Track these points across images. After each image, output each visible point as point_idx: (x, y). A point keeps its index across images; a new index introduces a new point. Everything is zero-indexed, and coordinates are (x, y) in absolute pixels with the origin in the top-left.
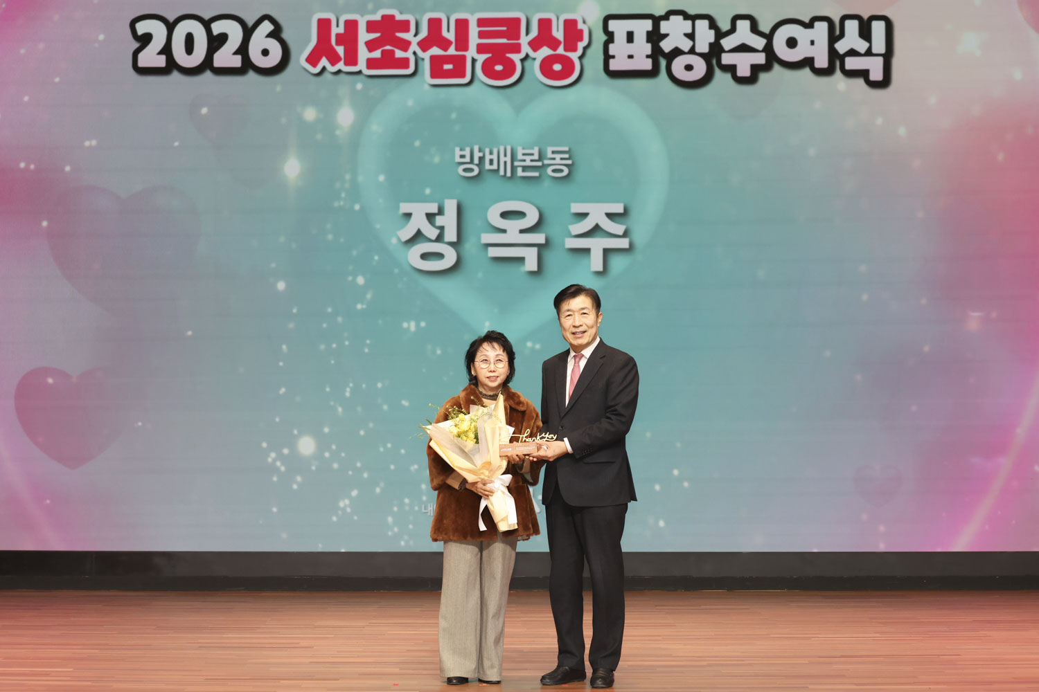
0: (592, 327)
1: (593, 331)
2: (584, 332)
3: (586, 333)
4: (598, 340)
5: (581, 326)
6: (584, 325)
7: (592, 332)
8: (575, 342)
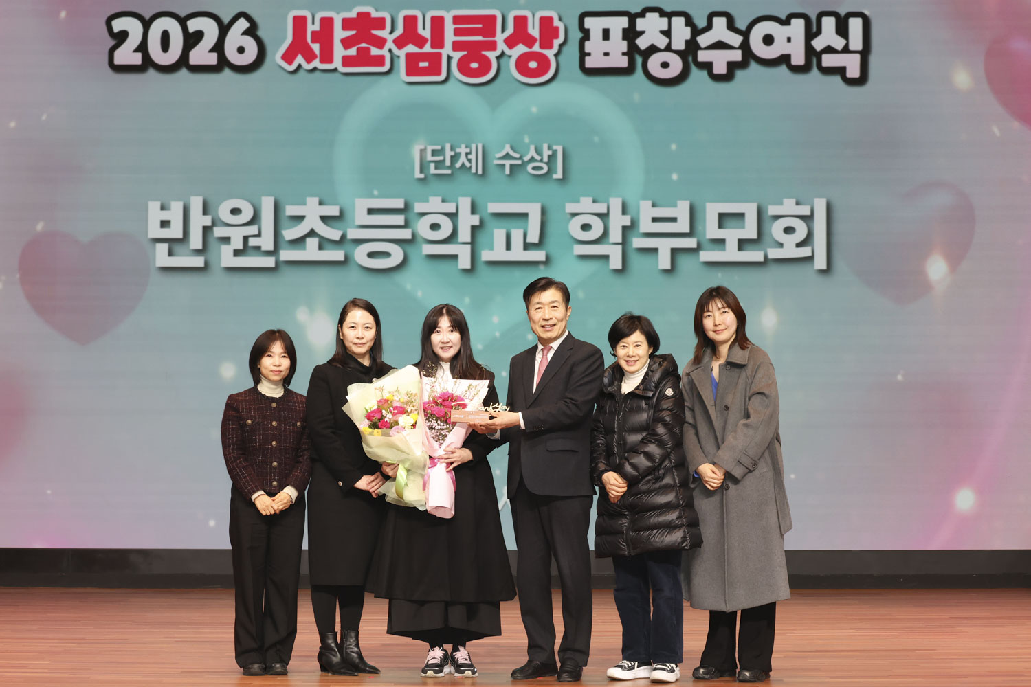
0: (562, 320)
1: (563, 324)
2: (554, 325)
3: (555, 327)
4: (567, 333)
5: (551, 319)
6: (554, 319)
7: (561, 326)
8: (545, 335)
